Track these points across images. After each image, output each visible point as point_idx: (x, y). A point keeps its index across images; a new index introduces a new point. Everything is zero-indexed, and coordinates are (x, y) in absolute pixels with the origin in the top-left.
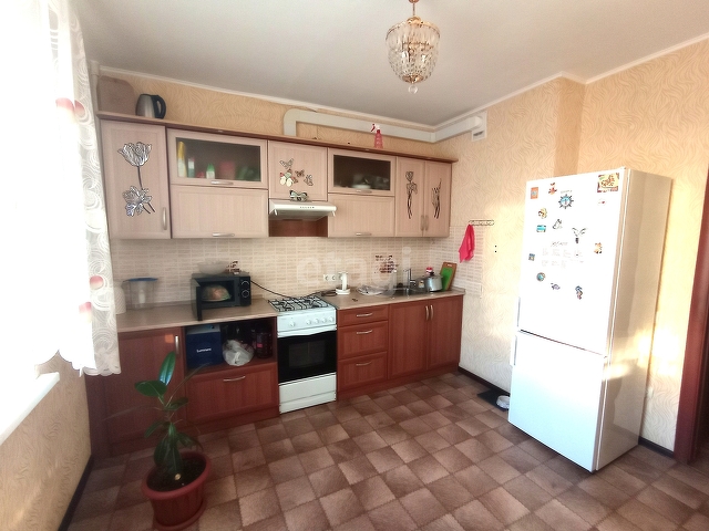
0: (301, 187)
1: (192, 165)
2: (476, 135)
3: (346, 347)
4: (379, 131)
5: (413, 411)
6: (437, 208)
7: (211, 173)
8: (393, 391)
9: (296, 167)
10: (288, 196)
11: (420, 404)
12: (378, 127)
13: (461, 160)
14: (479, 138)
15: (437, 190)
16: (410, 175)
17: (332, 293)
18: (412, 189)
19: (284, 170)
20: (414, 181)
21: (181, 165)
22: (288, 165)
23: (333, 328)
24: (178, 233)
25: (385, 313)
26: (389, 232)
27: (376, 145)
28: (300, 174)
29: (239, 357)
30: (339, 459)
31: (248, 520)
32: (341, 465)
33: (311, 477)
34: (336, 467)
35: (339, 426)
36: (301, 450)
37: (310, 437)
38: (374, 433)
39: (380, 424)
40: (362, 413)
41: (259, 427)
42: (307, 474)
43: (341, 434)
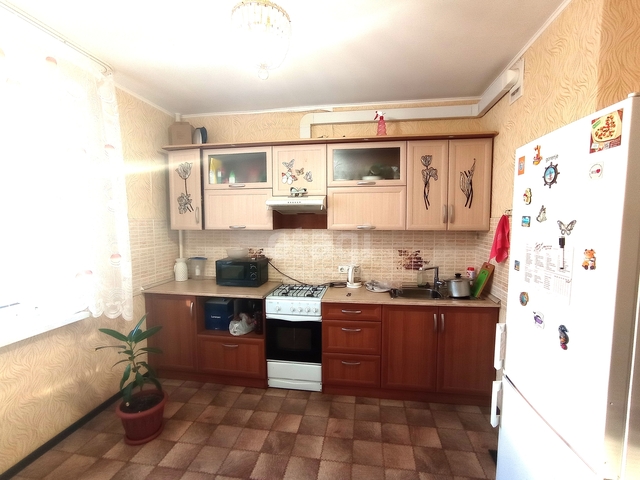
0: (301, 184)
1: (220, 174)
2: (513, 94)
3: (332, 340)
4: (382, 118)
5: (384, 433)
6: (470, 195)
7: (232, 180)
8: (385, 403)
9: (296, 167)
10: (289, 193)
11: (400, 430)
12: (380, 114)
13: (502, 131)
14: (516, 97)
15: (470, 173)
16: (427, 160)
17: (343, 284)
18: (429, 174)
19: (285, 170)
20: (433, 165)
21: (213, 177)
22: (289, 166)
23: (318, 319)
24: (209, 225)
25: (376, 313)
26: (399, 225)
27: (378, 132)
28: (300, 172)
29: (237, 328)
30: (267, 448)
31: (166, 462)
32: (262, 455)
33: (232, 453)
34: (258, 454)
35: (300, 417)
36: (251, 425)
37: (268, 417)
38: (321, 439)
39: (336, 432)
40: (332, 414)
41: (245, 392)
42: (232, 449)
43: (293, 426)
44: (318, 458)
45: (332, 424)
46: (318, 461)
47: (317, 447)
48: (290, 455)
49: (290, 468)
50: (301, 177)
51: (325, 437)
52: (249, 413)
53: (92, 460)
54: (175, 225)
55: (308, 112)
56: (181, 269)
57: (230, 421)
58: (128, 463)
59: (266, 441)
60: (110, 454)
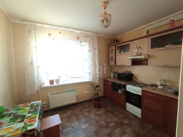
0: (140, 51)
1: (119, 51)
7: (122, 52)
9: (138, 46)
10: (136, 55)
12: (172, 19)
17: (157, 86)
21: (118, 52)
22: (136, 46)
23: (140, 94)
24: (117, 64)
25: (163, 98)
28: (140, 47)
29: (120, 91)
30: (116, 122)
31: (97, 113)
32: (114, 123)
33: (108, 118)
34: (113, 122)
35: (129, 121)
36: (116, 116)
37: (121, 116)
38: (131, 129)
39: (137, 131)
40: (140, 126)
41: (120, 108)
42: (109, 118)
43: (126, 122)
44: (127, 132)
45: (138, 128)
46: (126, 133)
47: (128, 130)
48: (120, 127)
49: (118, 129)
50: (140, 49)
51: (133, 130)
52: (118, 113)
53: (88, 107)
54: (110, 64)
55: (146, 27)
56: (112, 75)
57: (112, 112)
58: (92, 110)
59: (117, 121)
60: (91, 107)
